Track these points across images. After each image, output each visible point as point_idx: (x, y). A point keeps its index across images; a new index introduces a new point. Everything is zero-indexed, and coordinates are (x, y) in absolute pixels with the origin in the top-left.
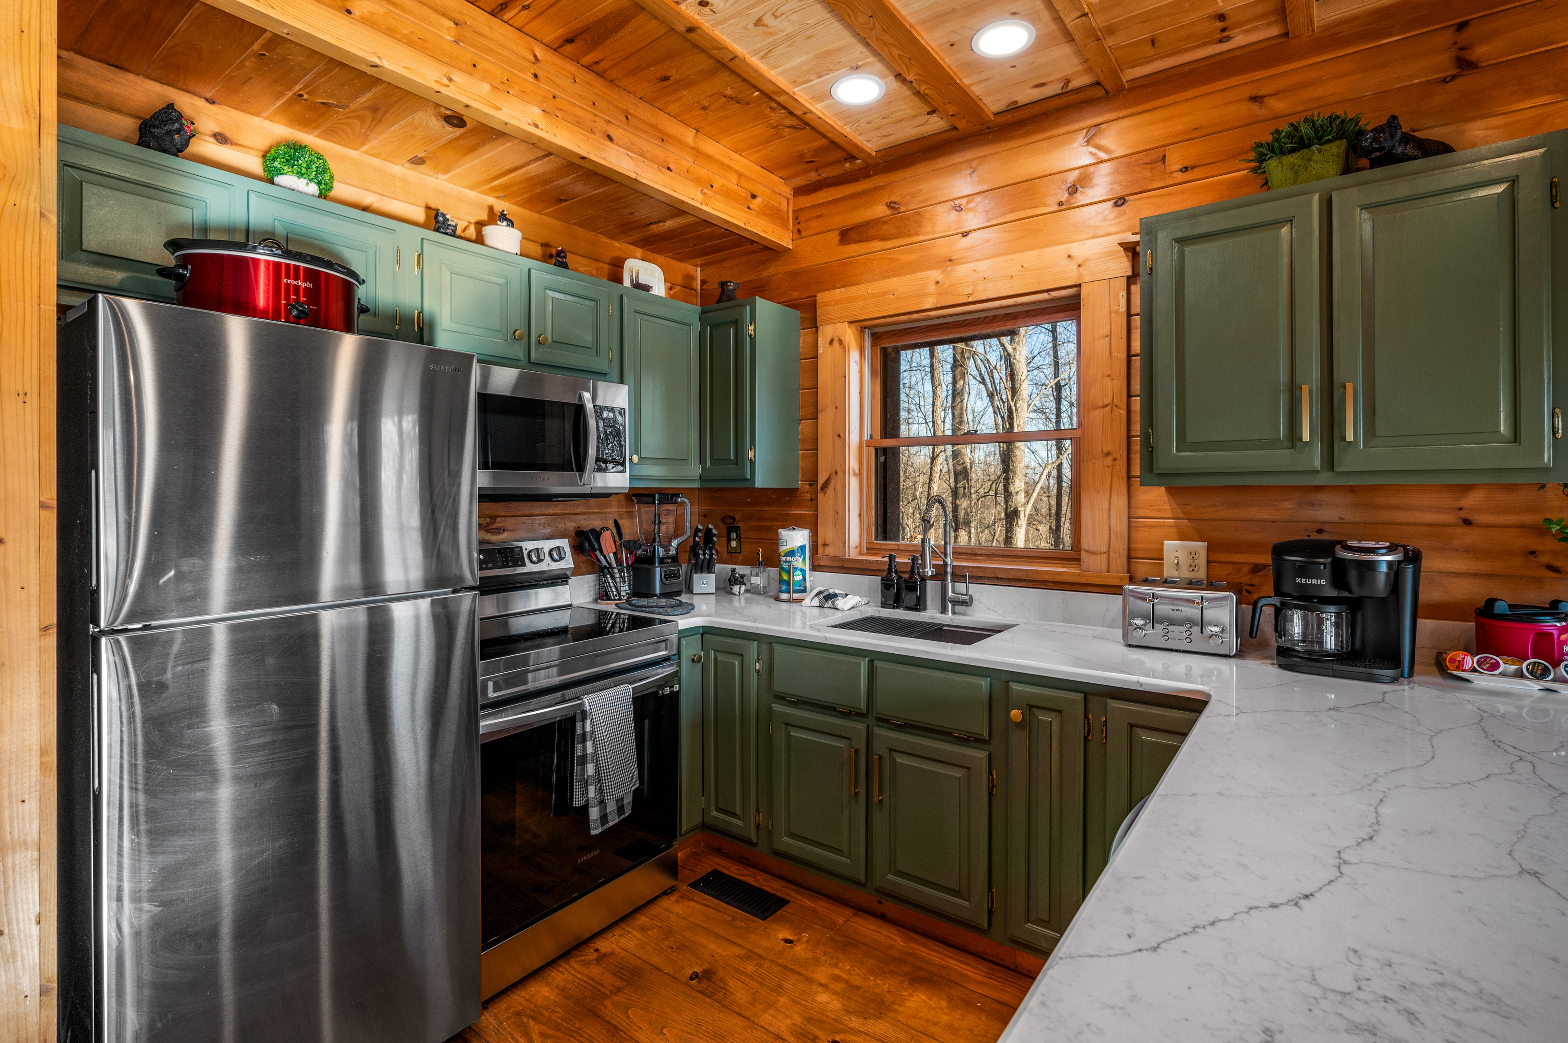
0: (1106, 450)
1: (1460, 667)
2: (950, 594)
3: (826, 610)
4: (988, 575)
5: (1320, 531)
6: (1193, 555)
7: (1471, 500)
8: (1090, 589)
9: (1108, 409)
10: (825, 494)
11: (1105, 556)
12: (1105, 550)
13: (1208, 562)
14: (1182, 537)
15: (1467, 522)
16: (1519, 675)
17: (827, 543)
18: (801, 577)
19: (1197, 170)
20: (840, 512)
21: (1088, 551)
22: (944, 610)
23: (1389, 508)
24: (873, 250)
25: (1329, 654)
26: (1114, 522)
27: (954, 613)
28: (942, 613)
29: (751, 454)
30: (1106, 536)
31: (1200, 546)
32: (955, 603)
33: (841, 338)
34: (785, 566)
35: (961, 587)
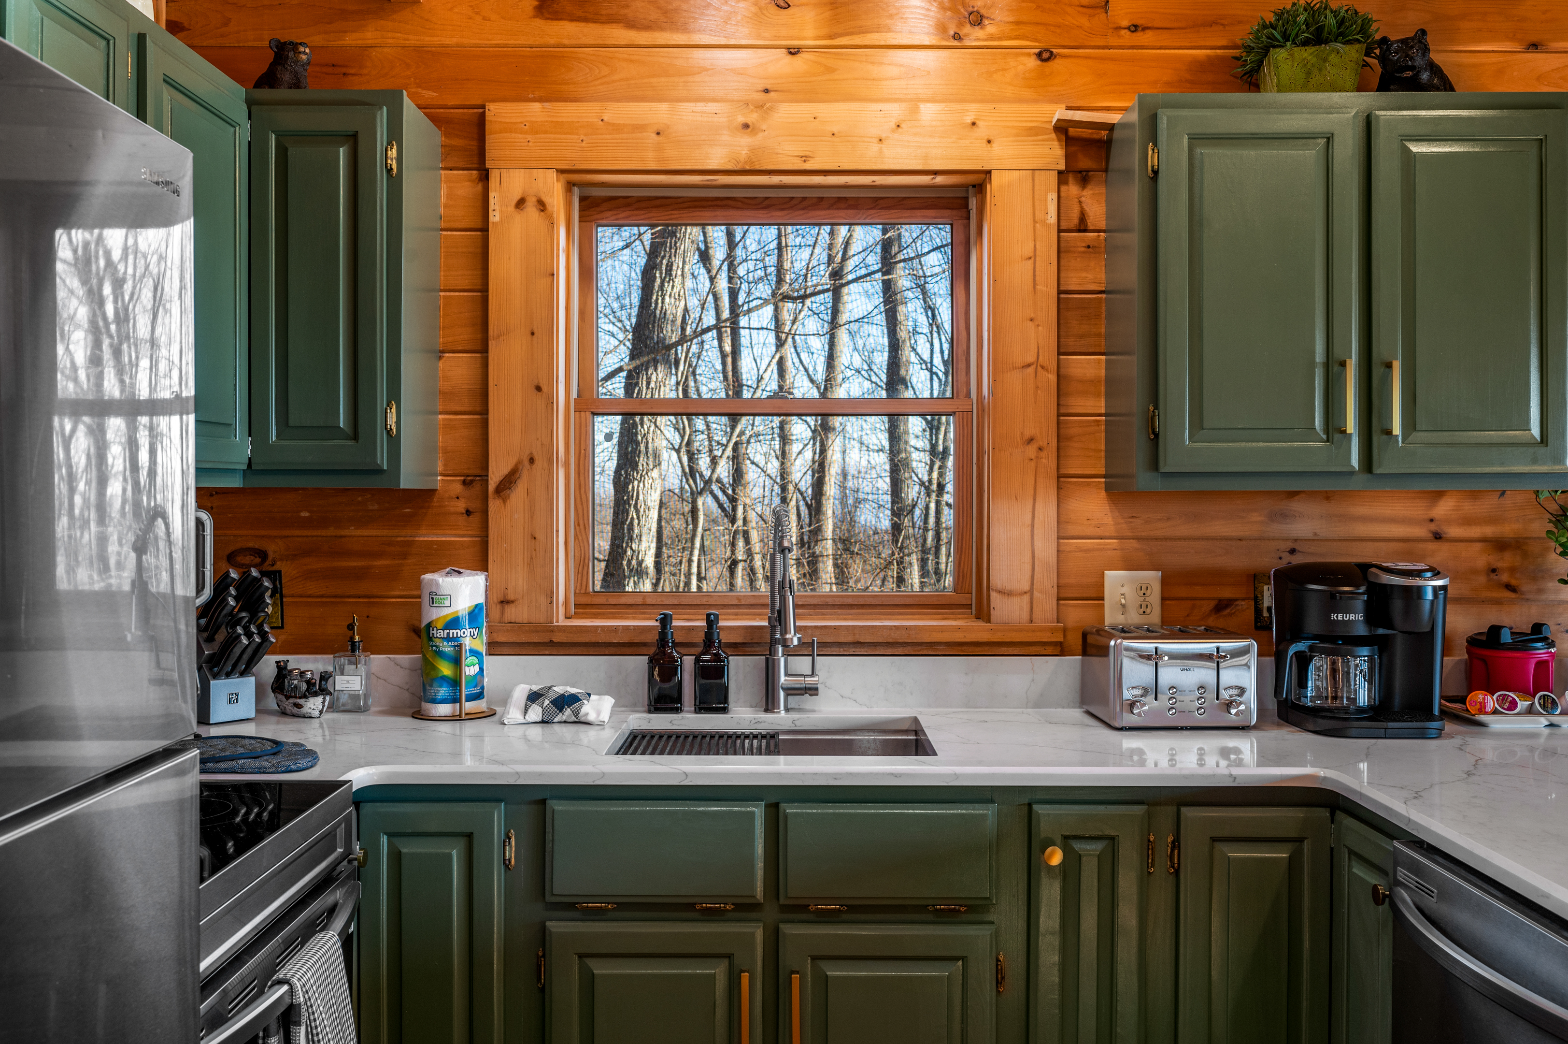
0: (1028, 434)
1: (1482, 710)
2: (783, 679)
3: (557, 728)
4: (842, 640)
5: (1292, 551)
6: (1143, 590)
7: (1444, 508)
8: (1004, 650)
9: (1031, 370)
10: (504, 502)
11: (1026, 598)
12: (1026, 587)
13: (1163, 599)
14: (1130, 565)
15: (1438, 537)
16: (1530, 711)
17: (511, 597)
18: (477, 669)
19: (1149, 34)
20: (540, 536)
21: (1000, 592)
22: (770, 705)
23: (1365, 519)
24: (609, 42)
25: (1361, 710)
26: (1038, 544)
27: (787, 710)
28: (767, 710)
29: (392, 420)
30: (1028, 567)
31: (1153, 577)
32: (791, 691)
33: (544, 199)
34: (447, 648)
35: (802, 664)
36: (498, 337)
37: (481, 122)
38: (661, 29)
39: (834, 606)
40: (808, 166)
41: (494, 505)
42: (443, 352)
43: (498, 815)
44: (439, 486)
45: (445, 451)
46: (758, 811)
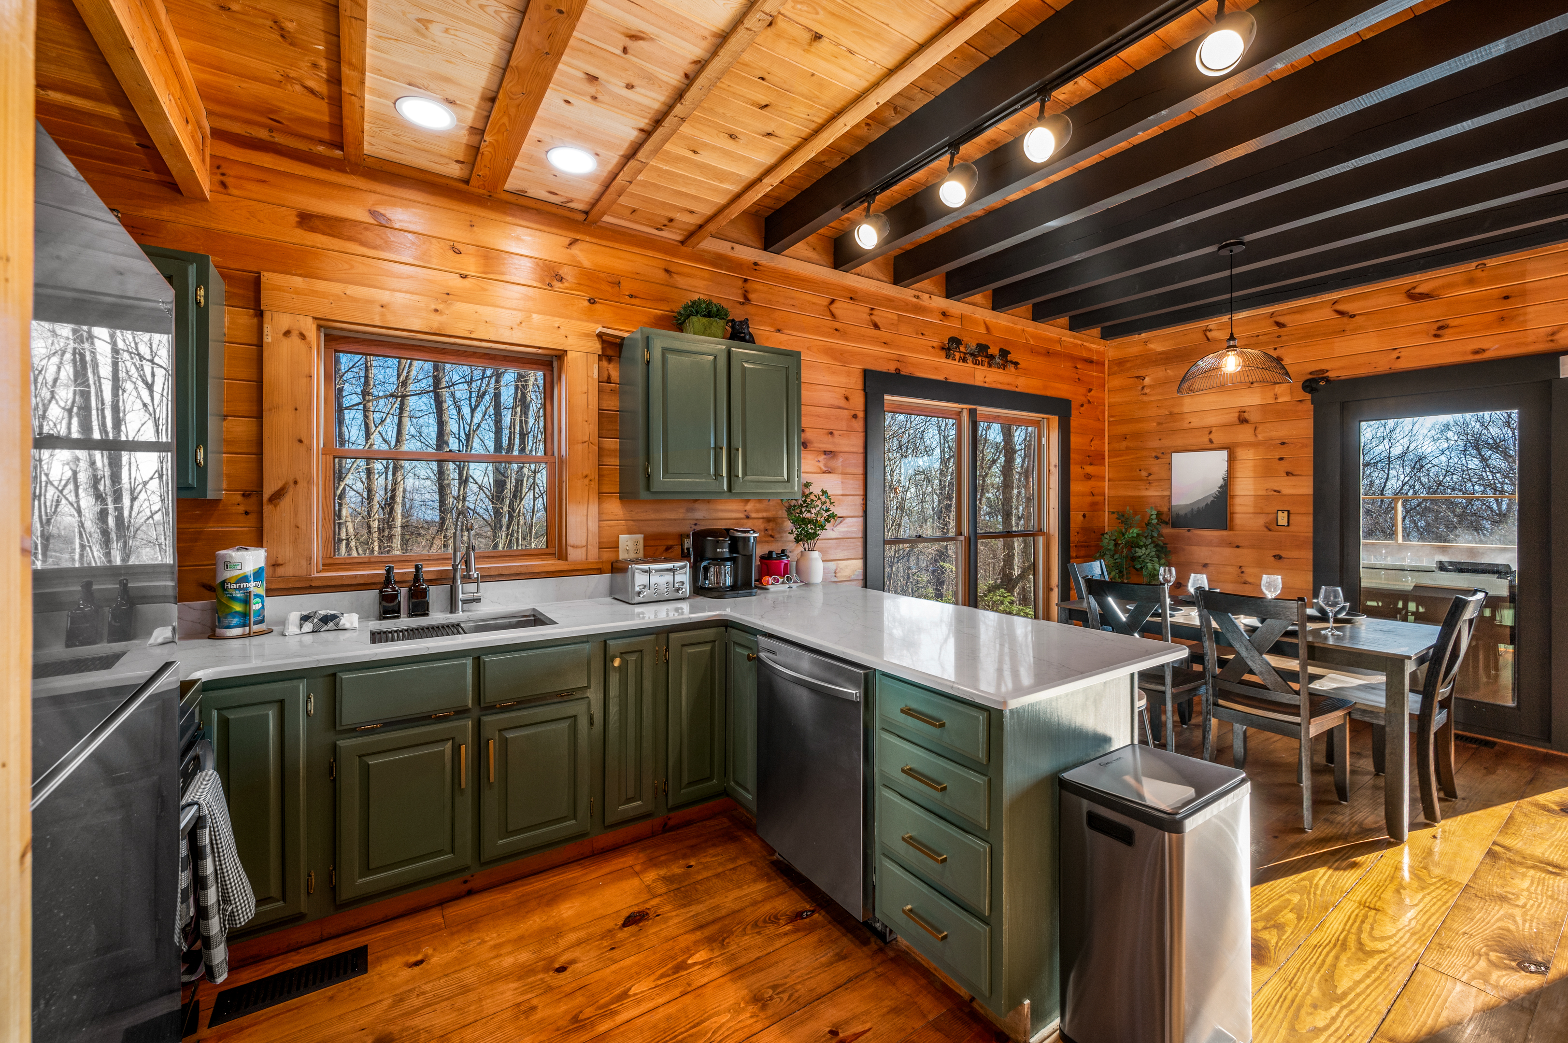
0: (585, 473)
1: (768, 584)
2: (461, 596)
3: (322, 634)
4: (493, 573)
5: (696, 524)
6: (636, 543)
7: (749, 507)
8: (574, 573)
9: (586, 444)
10: (275, 506)
11: (585, 549)
12: (584, 543)
13: (644, 546)
14: (630, 532)
15: (748, 517)
16: (783, 583)
17: (280, 562)
18: (260, 605)
19: (638, 300)
20: (302, 526)
21: (573, 547)
22: (453, 608)
23: (722, 511)
24: (349, 251)
25: (727, 587)
26: (590, 524)
27: (463, 611)
28: (451, 612)
29: (200, 457)
30: (585, 535)
31: (640, 537)
32: (465, 602)
33: (304, 333)
34: (239, 595)
35: (471, 587)
36: (270, 409)
37: (257, 283)
38: (383, 250)
39: (484, 557)
40: (472, 336)
41: (267, 509)
42: (227, 416)
43: (302, 686)
44: (223, 497)
45: (228, 476)
46: (469, 662)
